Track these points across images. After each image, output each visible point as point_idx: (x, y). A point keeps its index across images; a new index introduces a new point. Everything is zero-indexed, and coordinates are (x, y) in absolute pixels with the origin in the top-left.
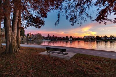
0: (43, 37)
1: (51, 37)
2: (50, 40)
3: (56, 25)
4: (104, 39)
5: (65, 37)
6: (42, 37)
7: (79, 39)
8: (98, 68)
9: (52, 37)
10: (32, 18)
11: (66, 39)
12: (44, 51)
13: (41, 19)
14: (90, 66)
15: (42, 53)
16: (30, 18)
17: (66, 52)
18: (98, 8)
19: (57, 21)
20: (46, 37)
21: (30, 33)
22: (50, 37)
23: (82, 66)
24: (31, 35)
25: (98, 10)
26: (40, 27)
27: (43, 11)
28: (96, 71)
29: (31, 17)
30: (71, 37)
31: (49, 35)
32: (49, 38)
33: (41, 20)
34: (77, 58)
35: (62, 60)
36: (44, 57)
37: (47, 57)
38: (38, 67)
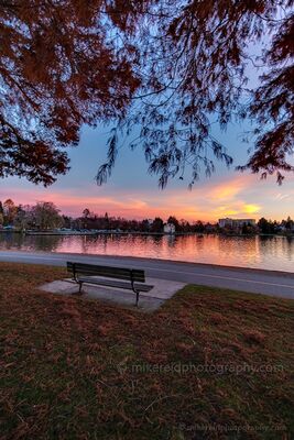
0: (66, 218)
1: (95, 219)
2: (93, 232)
3: (100, 178)
4: (283, 228)
5: (151, 222)
6: (58, 218)
7: (201, 230)
8: (252, 340)
9: (100, 219)
10: (19, 144)
11: (152, 230)
12: (62, 278)
13: (57, 147)
14: (226, 331)
15: (50, 285)
16: (10, 144)
17: (143, 281)
18: (256, 125)
19: (105, 166)
20: (77, 221)
21: (9, 201)
22: (91, 219)
23: (197, 336)
24: (11, 210)
25: (257, 131)
26: (48, 180)
27: (64, 118)
28: (246, 350)
29: (14, 140)
30: (172, 220)
31: (87, 211)
32: (89, 222)
33: (56, 152)
34: (184, 304)
35: (130, 313)
36: (57, 303)
37: (70, 304)
38: (26, 348)
